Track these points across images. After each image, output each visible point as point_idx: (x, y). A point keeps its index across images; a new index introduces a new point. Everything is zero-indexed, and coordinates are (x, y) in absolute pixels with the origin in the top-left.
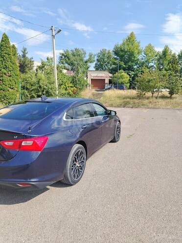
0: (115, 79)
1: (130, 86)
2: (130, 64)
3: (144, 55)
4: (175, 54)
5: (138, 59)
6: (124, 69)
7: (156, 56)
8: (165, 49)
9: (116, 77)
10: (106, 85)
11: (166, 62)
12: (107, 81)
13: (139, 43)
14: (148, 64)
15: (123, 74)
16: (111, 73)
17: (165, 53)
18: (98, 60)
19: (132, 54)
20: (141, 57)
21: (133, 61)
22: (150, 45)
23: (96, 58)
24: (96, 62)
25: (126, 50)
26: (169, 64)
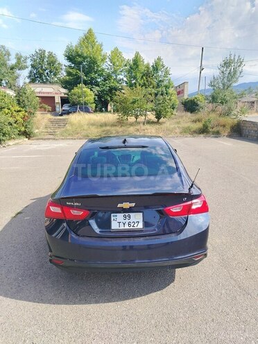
0: (75, 97)
1: (96, 107)
2: (93, 75)
3: (109, 63)
4: (148, 64)
5: (103, 70)
6: (86, 83)
7: (126, 65)
8: (136, 57)
9: (75, 95)
10: (57, 106)
11: (139, 75)
12: (58, 100)
13: (101, 45)
14: (116, 76)
15: (85, 89)
16: (65, 88)
17: (136, 62)
18: (33, 66)
19: (93, 62)
20: (106, 66)
21: (96, 73)
22: (116, 49)
23: (29, 63)
24: (30, 68)
25: (85, 55)
26: (142, 77)
